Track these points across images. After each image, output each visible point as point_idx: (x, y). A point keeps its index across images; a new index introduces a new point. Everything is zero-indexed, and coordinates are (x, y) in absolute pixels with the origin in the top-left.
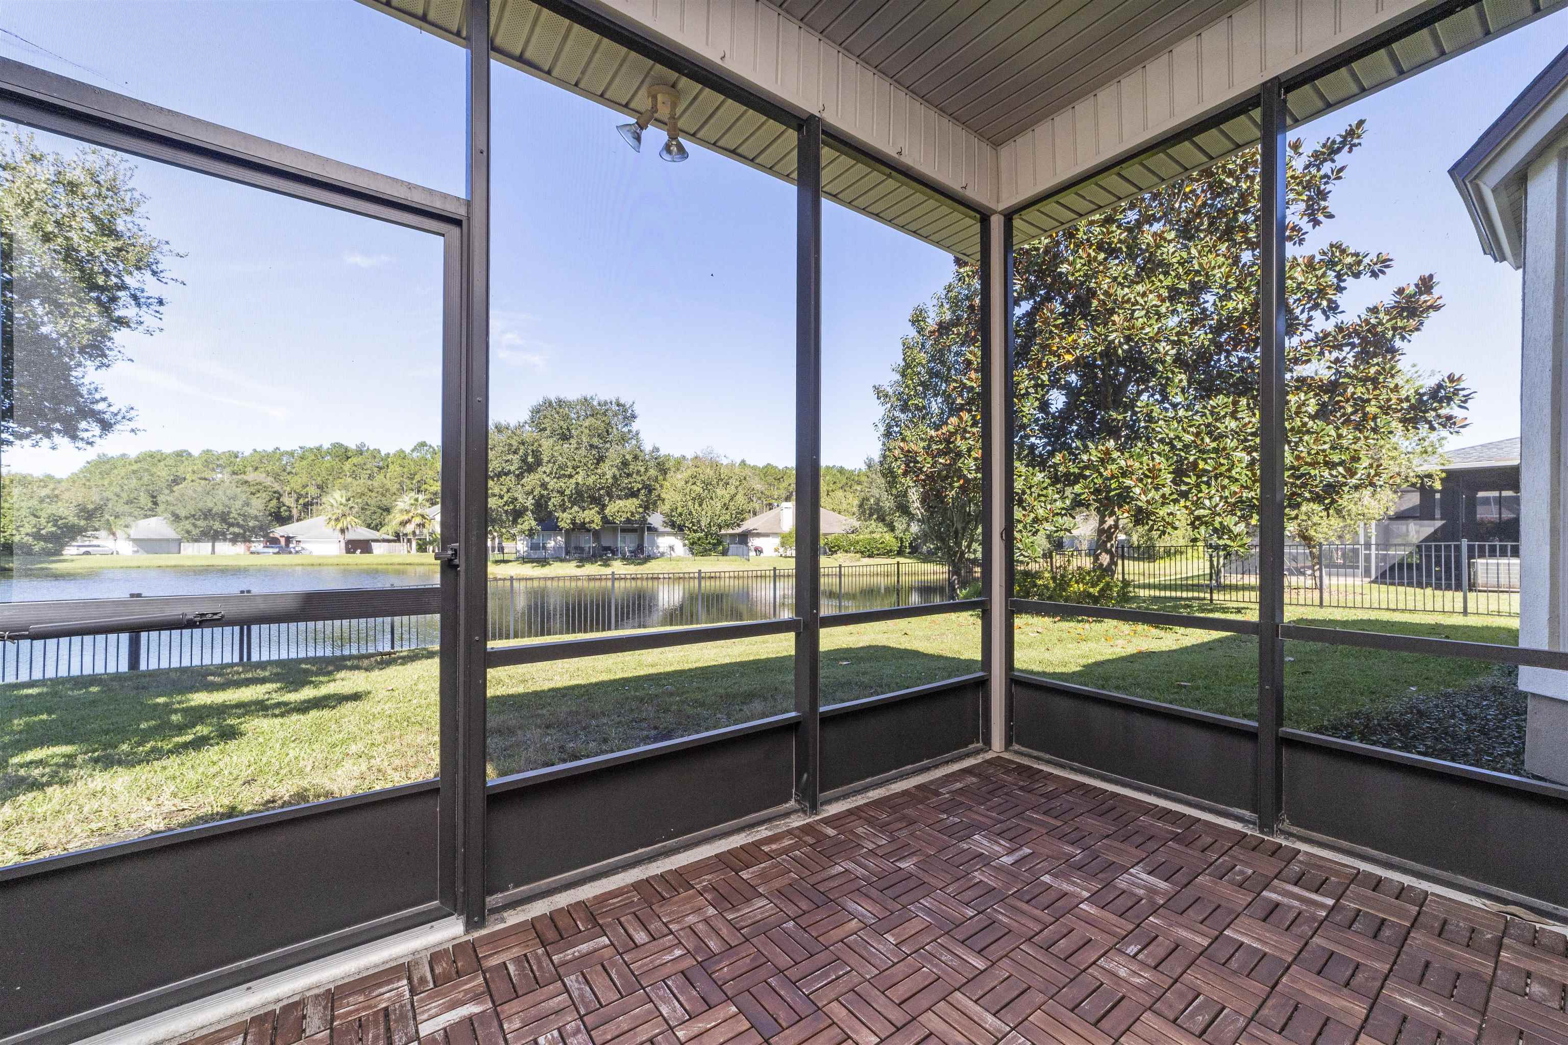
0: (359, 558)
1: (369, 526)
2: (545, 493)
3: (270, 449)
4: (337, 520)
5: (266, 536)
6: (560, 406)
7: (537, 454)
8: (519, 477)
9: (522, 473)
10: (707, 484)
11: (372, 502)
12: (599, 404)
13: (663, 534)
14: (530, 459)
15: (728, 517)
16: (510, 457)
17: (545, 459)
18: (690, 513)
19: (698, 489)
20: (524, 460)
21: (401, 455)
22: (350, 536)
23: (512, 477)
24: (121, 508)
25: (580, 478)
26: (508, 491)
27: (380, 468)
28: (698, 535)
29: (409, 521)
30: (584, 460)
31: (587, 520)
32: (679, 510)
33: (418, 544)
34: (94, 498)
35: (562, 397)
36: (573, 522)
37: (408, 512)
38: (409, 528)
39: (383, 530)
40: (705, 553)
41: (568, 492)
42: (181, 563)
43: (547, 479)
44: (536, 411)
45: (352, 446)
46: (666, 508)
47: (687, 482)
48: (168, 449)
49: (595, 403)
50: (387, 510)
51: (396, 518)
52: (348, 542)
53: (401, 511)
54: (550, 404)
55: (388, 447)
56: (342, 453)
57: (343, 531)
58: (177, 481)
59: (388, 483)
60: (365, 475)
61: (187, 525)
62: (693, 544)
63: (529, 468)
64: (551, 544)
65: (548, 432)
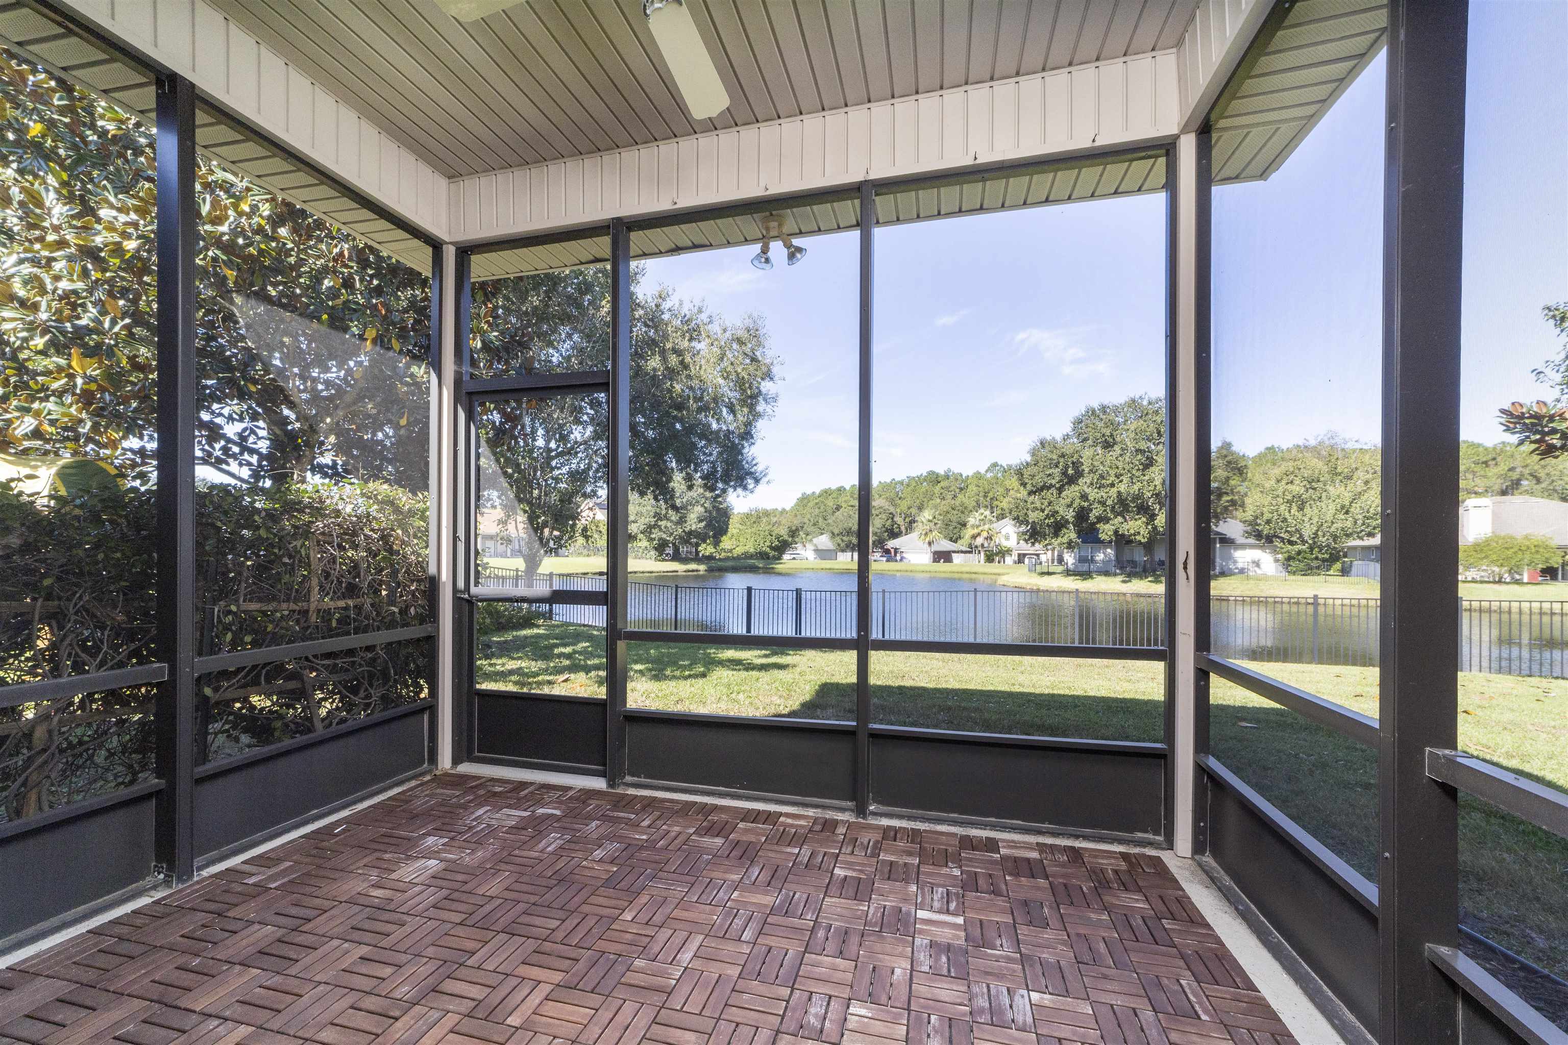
0: (942, 566)
1: (951, 540)
2: (1086, 504)
3: (888, 481)
4: (926, 534)
5: (882, 548)
6: (1105, 412)
7: (1076, 465)
8: (1060, 490)
9: (1063, 486)
10: (1312, 482)
11: (954, 518)
12: (1150, 403)
13: (1243, 547)
14: (1070, 471)
15: (1349, 524)
16: (1050, 471)
17: (1087, 470)
18: (1285, 520)
19: (1297, 488)
20: (1064, 473)
21: (978, 476)
22: (936, 547)
23: (1054, 491)
24: (810, 529)
25: (1122, 488)
26: (1050, 504)
27: (961, 489)
28: (1300, 547)
29: (979, 534)
30: (1127, 467)
31: (1132, 531)
32: (1267, 516)
33: (986, 555)
34: (796, 522)
35: (1106, 403)
36: (1116, 532)
37: (978, 527)
38: (979, 541)
39: (959, 542)
40: (1308, 571)
41: (1109, 502)
42: (836, 567)
43: (1088, 490)
44: (1078, 422)
45: (941, 472)
46: (1249, 515)
47: (1278, 481)
48: (834, 487)
49: (1145, 403)
50: (964, 525)
51: (969, 532)
52: (935, 553)
53: (973, 526)
54: (1094, 411)
55: (967, 470)
56: (934, 479)
57: (930, 544)
58: (838, 508)
59: (965, 500)
60: (949, 497)
61: (838, 539)
62: (1289, 559)
63: (1072, 480)
64: (1100, 557)
65: (1090, 442)
